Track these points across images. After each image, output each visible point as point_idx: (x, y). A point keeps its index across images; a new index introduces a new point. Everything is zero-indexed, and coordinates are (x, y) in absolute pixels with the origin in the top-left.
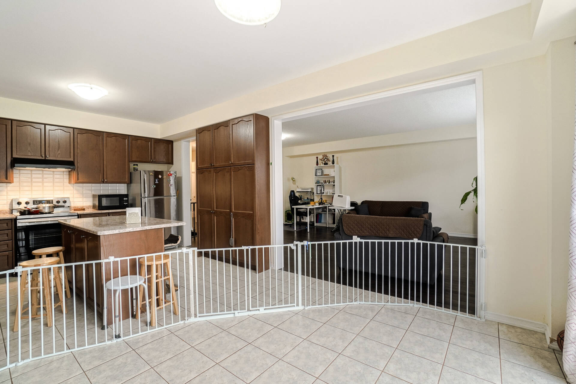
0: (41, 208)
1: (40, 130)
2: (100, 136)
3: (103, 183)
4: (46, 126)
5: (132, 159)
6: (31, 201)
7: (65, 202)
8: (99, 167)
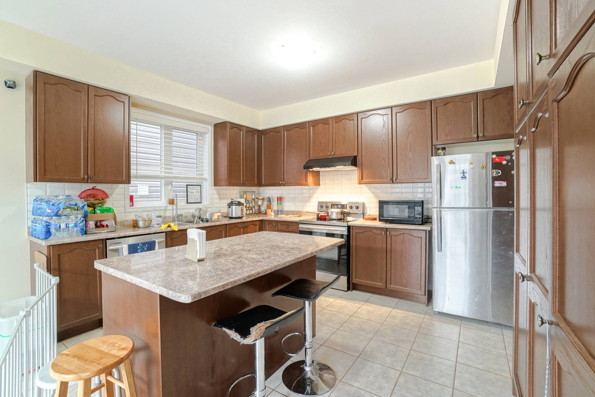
0: (330, 214)
1: (328, 125)
2: (387, 114)
3: (392, 182)
4: (333, 118)
5: (438, 140)
6: (330, 205)
7: (357, 208)
8: (387, 160)
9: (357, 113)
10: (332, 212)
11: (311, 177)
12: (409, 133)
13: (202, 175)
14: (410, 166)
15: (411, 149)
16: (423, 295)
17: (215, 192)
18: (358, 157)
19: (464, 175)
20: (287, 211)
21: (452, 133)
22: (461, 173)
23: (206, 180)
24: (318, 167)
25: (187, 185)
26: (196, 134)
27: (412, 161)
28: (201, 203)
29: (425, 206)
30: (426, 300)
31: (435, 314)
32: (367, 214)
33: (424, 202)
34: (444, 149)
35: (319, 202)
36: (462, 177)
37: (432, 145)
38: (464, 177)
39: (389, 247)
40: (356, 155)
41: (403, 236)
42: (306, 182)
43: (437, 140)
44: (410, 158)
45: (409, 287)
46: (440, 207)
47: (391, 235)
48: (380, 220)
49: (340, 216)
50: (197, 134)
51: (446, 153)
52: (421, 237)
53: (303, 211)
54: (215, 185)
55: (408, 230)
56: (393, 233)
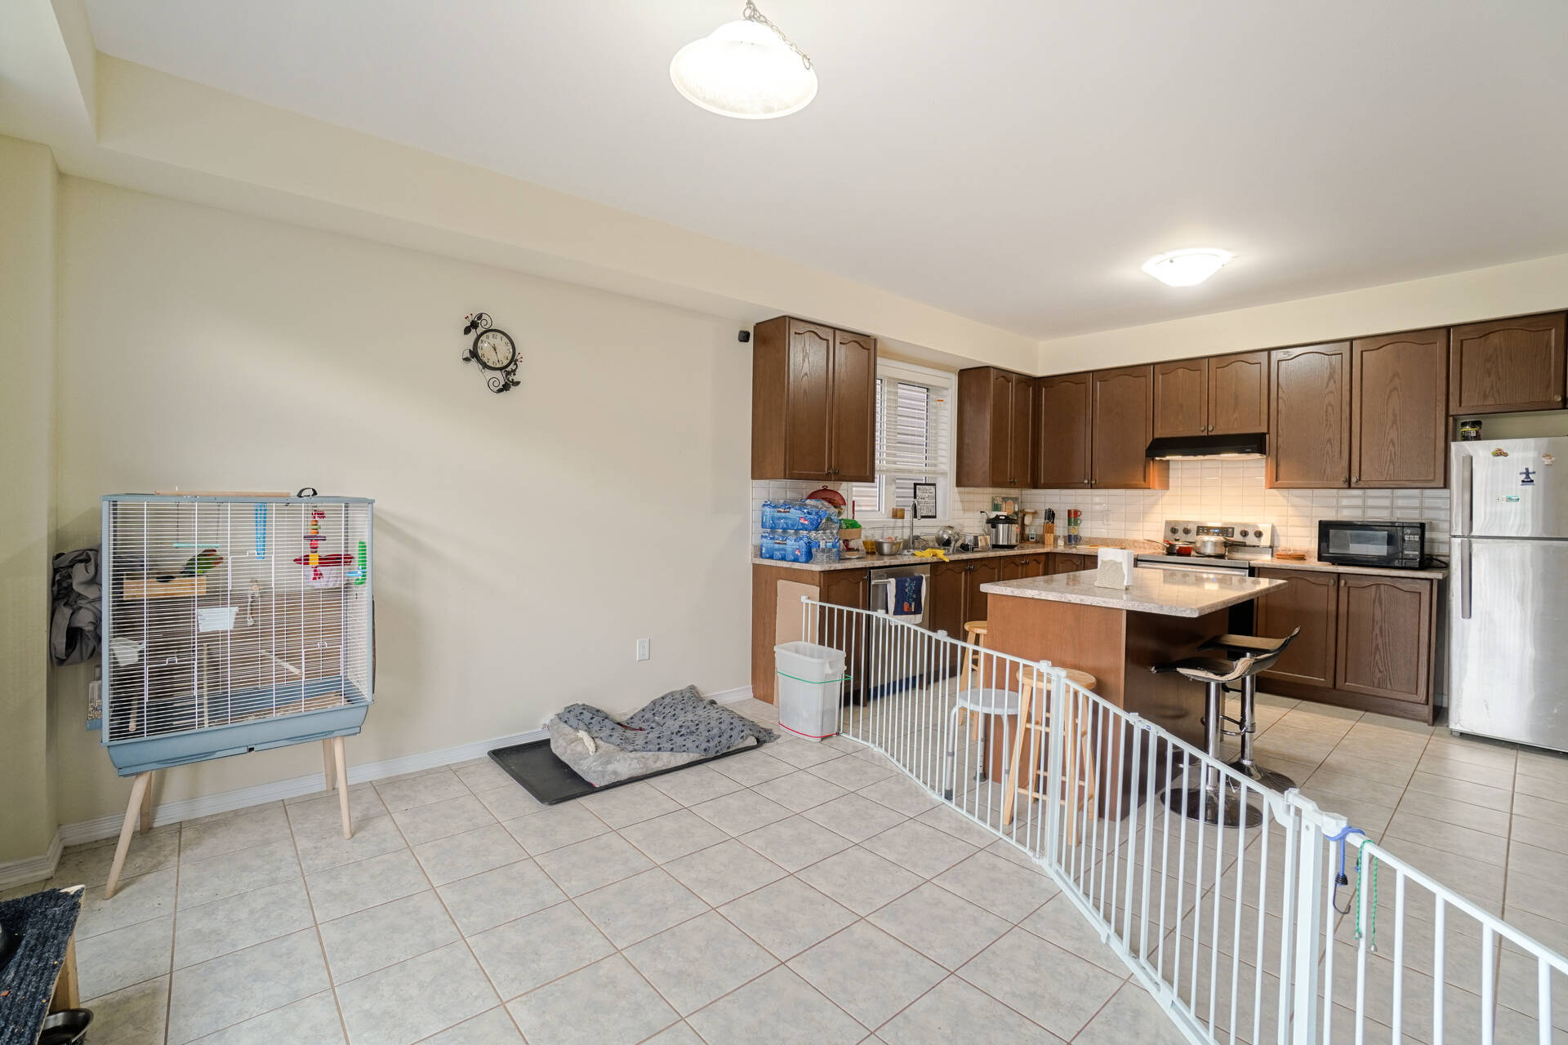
0: (1198, 545)
1: (1199, 372)
2: (1341, 354)
3: (1347, 486)
4: (1211, 360)
5: (1463, 405)
6: (1193, 528)
7: (1259, 534)
8: (1336, 444)
9: (1269, 350)
10: (1204, 543)
11: (1156, 474)
12: (1391, 391)
13: (935, 465)
14: (1391, 455)
15: (1394, 422)
16: (1422, 702)
17: (957, 497)
18: (1267, 436)
19: (1528, 476)
20: (1090, 538)
21: (1498, 392)
22: (1521, 474)
23: (944, 474)
24: (1179, 455)
25: (915, 485)
26: (926, 390)
27: (1396, 446)
28: (935, 517)
29: (1427, 535)
30: (1429, 713)
31: (1455, 736)
32: (1279, 548)
33: (1427, 527)
34: (1476, 424)
35: (1168, 523)
36: (1523, 481)
37: (1447, 415)
38: (1528, 481)
39: (1343, 609)
40: (1265, 431)
41: (1376, 590)
42: (1145, 481)
43: (1460, 406)
44: (1392, 441)
45: (1389, 686)
46: (1469, 537)
47: (1349, 587)
48: (1320, 558)
49: (1221, 550)
50: (928, 389)
51: (1482, 433)
52: (1420, 593)
53: (1127, 540)
54: (959, 484)
55: (1389, 579)
56: (1351, 583)
